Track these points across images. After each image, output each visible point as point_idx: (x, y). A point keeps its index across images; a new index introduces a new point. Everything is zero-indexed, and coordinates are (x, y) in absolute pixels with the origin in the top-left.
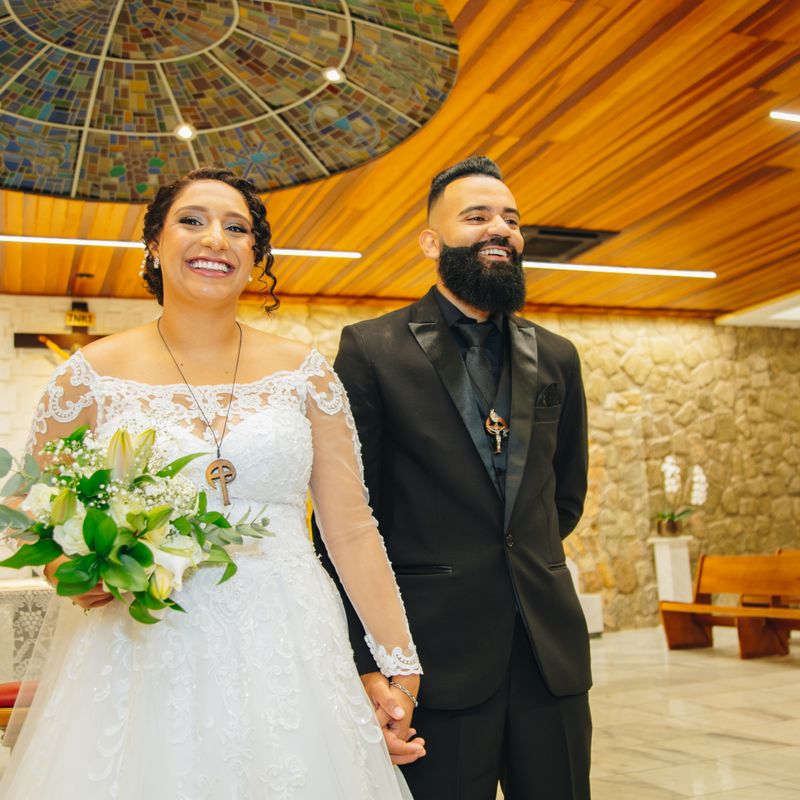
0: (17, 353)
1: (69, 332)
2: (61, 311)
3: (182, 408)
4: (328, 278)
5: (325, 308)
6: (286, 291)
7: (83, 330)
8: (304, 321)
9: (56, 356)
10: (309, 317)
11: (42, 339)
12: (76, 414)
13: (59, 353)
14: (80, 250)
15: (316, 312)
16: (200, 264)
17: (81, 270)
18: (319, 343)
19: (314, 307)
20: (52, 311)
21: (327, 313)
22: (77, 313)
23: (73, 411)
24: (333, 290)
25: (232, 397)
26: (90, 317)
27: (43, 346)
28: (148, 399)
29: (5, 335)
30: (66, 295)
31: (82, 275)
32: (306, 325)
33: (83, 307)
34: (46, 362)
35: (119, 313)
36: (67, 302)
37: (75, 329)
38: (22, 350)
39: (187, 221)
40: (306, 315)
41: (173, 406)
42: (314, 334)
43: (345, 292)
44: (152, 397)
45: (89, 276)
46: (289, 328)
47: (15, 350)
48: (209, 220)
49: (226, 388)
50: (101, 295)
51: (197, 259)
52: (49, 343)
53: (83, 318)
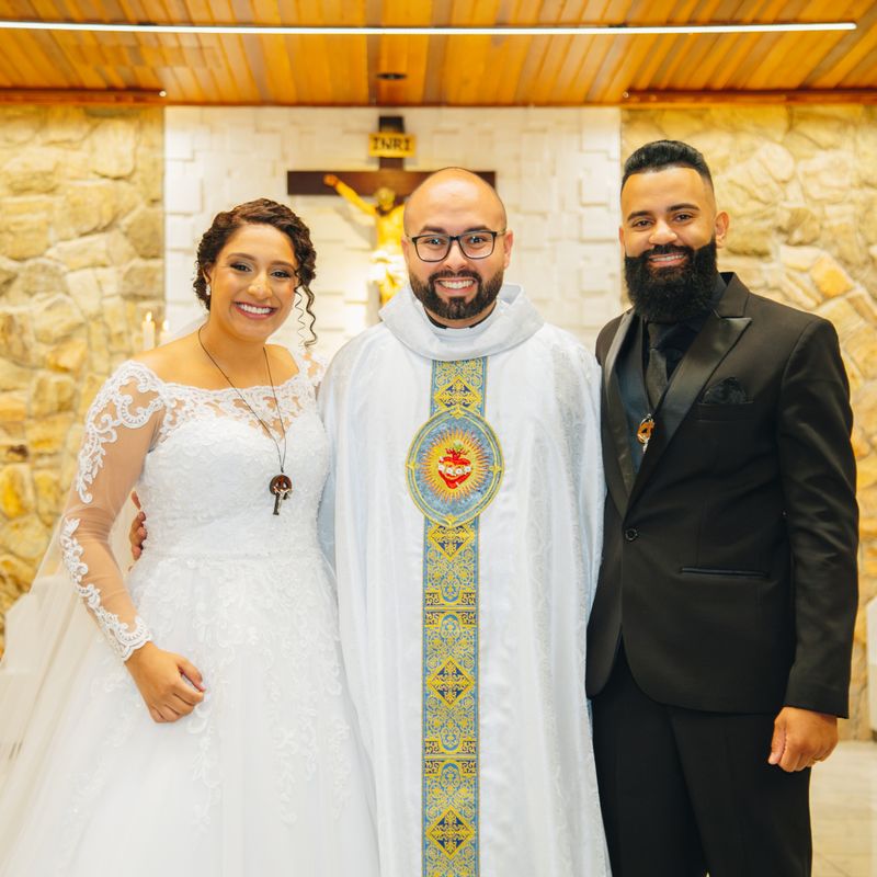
0: (293, 204)
1: (374, 167)
2: (361, 132)
4: (811, 61)
5: (820, 109)
6: (740, 85)
7: (396, 163)
8: (779, 137)
9: (353, 208)
10: (791, 128)
11: (329, 180)
12: (146, 419)
13: (358, 205)
14: (374, 42)
15: (804, 117)
16: (246, 308)
17: (384, 69)
18: (806, 175)
19: (799, 108)
20: (348, 132)
21: (825, 118)
22: (388, 136)
23: (144, 416)
24: (830, 80)
26: (407, 141)
27: (332, 191)
29: (274, 175)
30: (369, 105)
31: (386, 76)
32: (782, 144)
33: (396, 124)
34: (338, 219)
35: (455, 132)
36: (371, 115)
37: (385, 162)
38: (299, 200)
39: (238, 266)
40: (783, 124)
42: (797, 158)
43: (852, 81)
44: (217, 401)
45: (398, 76)
46: (753, 149)
47: (289, 199)
48: (257, 268)
50: (425, 104)
51: (244, 303)
52: (342, 187)
53: (396, 144)
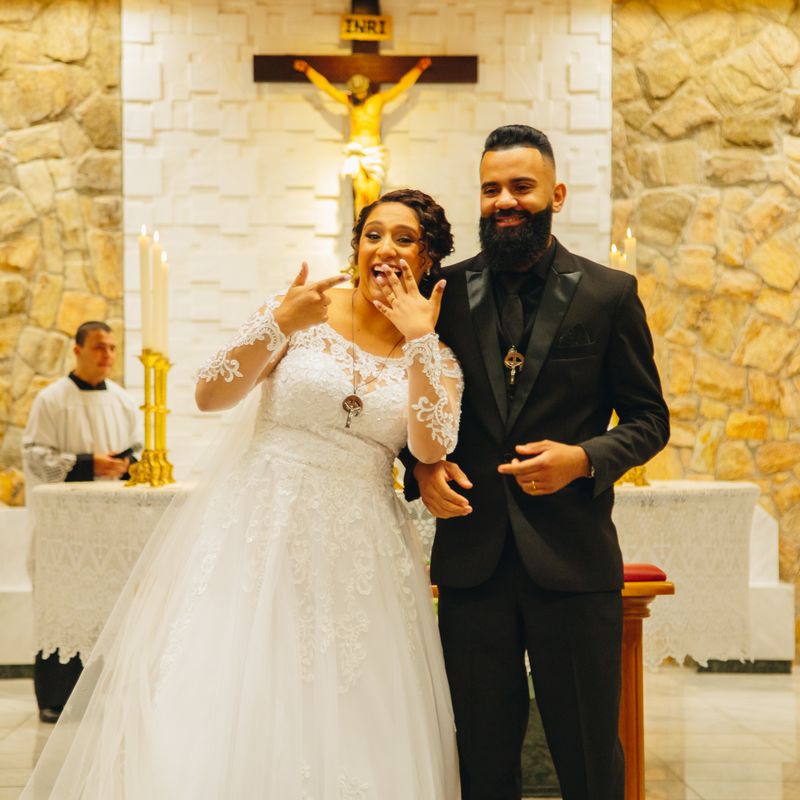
0: (260, 92)
1: (347, 52)
2: (333, 14)
3: (351, 358)
7: (370, 47)
8: (784, 17)
11: (299, 66)
20: (318, 13)
22: (361, 17)
25: (384, 366)
26: (383, 24)
27: (303, 78)
28: (331, 342)
29: (239, 59)
33: (371, 8)
34: (308, 108)
35: (434, 13)
37: (357, 46)
38: (266, 86)
41: (346, 354)
44: (334, 341)
46: (756, 31)
47: (255, 86)
49: (382, 359)
52: (312, 74)
53: (371, 27)
